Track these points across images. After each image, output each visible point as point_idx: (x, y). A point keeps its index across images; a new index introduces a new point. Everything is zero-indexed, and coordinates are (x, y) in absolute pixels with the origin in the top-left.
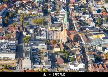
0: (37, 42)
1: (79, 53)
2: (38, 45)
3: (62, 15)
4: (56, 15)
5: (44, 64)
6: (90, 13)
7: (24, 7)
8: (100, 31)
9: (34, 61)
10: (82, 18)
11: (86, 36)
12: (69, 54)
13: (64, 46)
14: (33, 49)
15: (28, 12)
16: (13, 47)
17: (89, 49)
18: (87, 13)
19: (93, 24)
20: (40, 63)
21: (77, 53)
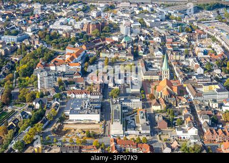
0: (129, 97)
1: (188, 113)
2: (129, 101)
3: (158, 59)
4: (150, 60)
5: (140, 129)
6: (195, 55)
7: (108, 49)
8: (212, 80)
9: (126, 125)
10: (184, 63)
11: (194, 88)
12: (173, 114)
13: (166, 102)
14: (124, 108)
15: (114, 56)
16: (96, 105)
17: (200, 106)
18: (190, 56)
19: (200, 71)
20: (135, 128)
21: (185, 112)
